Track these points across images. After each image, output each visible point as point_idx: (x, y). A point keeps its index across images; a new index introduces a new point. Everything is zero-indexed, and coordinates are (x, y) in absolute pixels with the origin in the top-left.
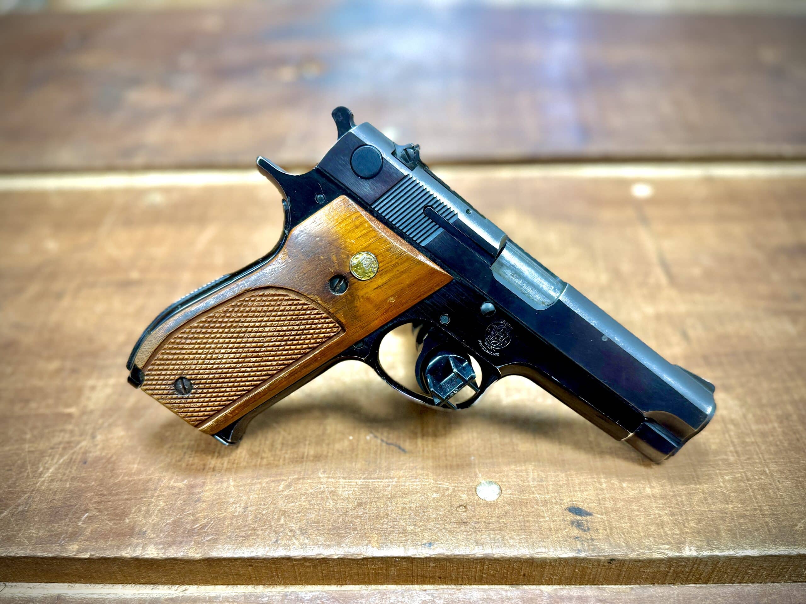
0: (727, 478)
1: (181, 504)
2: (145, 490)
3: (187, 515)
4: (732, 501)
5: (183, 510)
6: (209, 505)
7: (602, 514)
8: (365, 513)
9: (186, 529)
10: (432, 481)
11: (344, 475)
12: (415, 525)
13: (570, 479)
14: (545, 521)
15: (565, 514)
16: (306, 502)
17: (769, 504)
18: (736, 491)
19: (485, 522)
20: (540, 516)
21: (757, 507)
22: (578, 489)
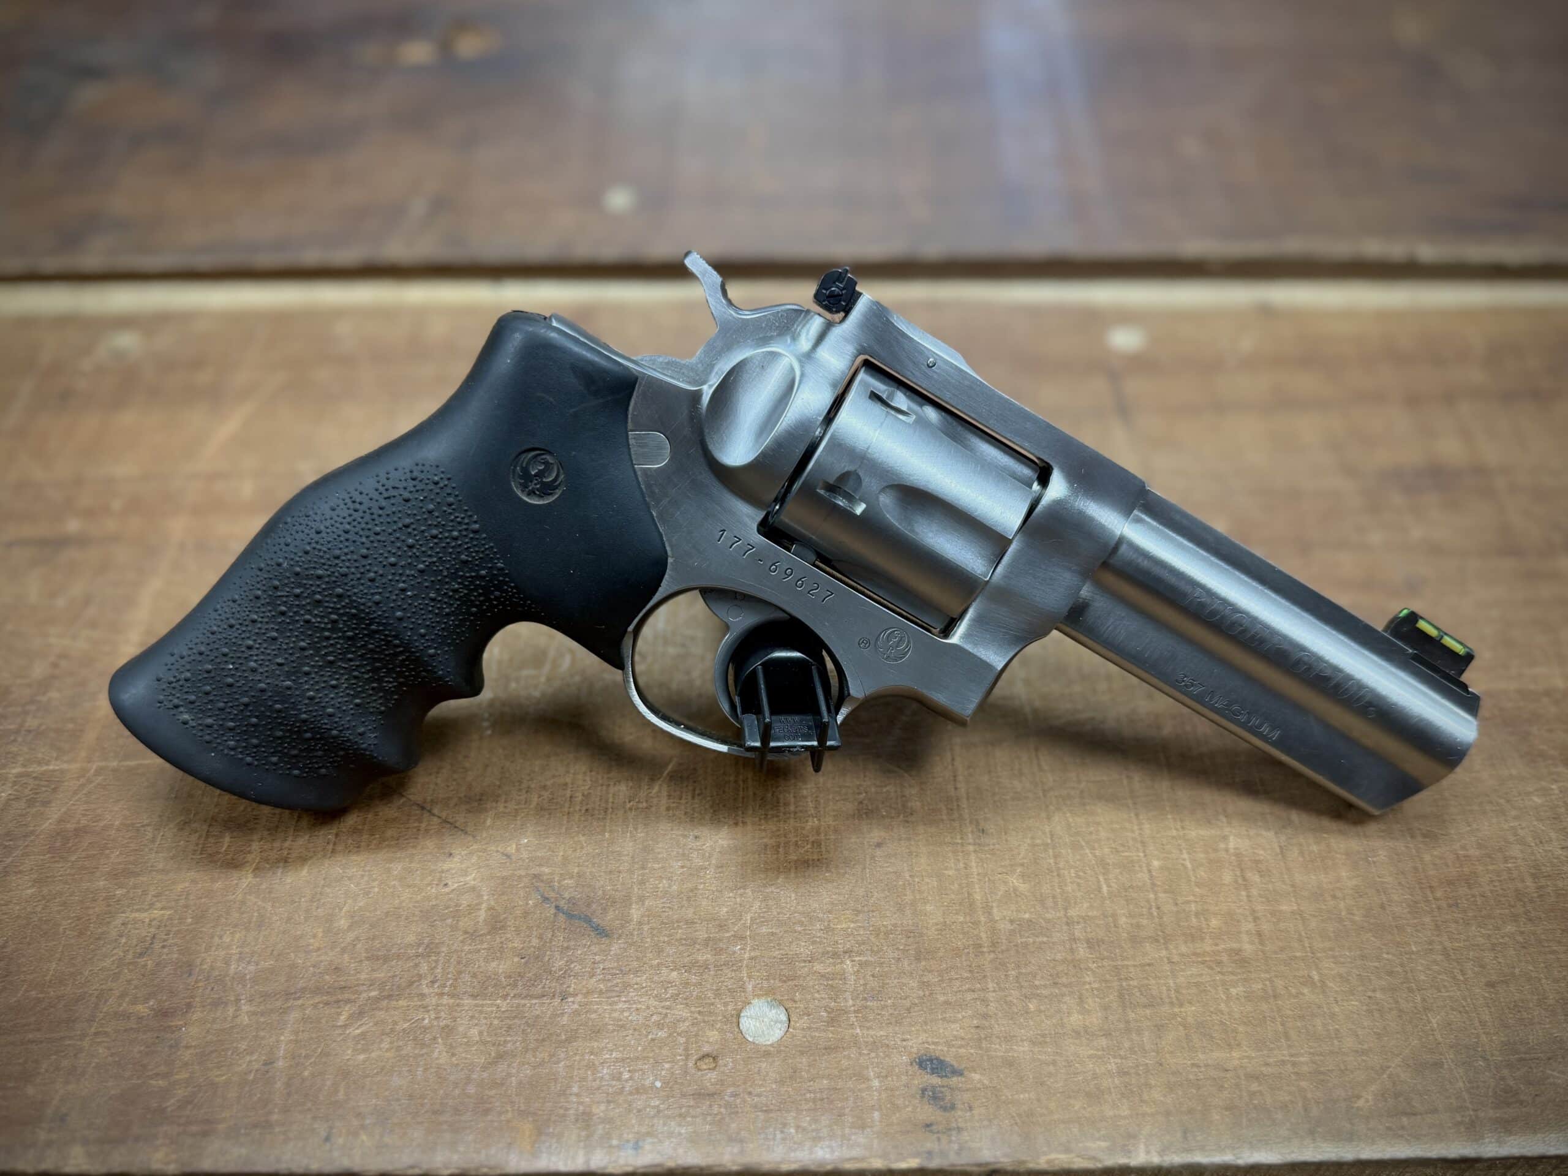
0: (1233, 991)
1: (140, 1052)
2: (70, 1022)
3: (152, 1078)
5: (144, 1066)
6: (197, 1055)
7: (983, 1071)
8: (508, 1075)
9: (148, 1108)
10: (652, 1001)
11: (474, 988)
12: (609, 1102)
13: (927, 993)
14: (869, 1088)
15: (910, 1073)
16: (393, 1051)
17: (1312, 1050)
18: (1250, 1021)
19: (750, 1093)
20: (861, 1077)
21: (1288, 1058)
22: (940, 1017)
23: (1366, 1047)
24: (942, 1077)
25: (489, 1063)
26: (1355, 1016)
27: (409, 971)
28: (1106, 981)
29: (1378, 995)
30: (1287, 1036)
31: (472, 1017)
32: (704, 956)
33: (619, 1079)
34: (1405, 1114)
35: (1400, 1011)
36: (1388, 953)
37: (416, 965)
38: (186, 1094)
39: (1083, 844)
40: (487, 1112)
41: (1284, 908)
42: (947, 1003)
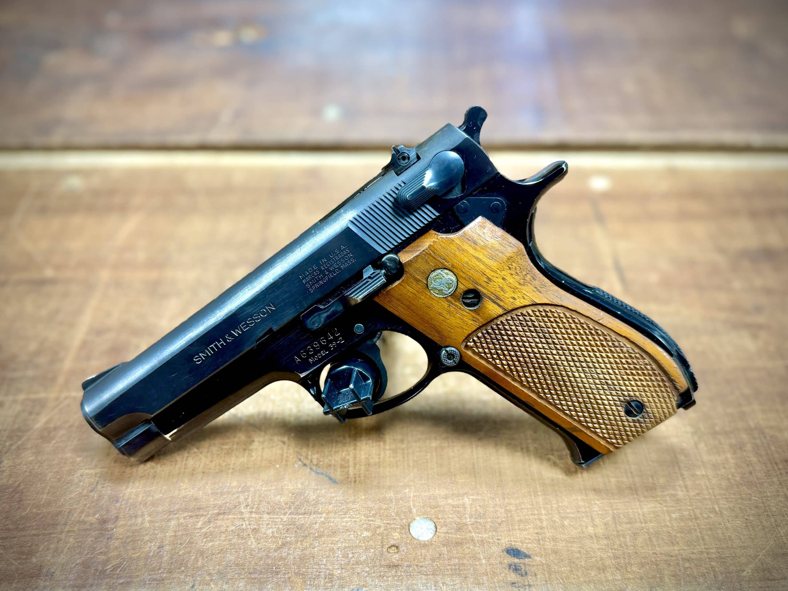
0: (673, 516)
1: (92, 541)
2: (54, 525)
3: (98, 554)
4: (678, 543)
5: (94, 548)
6: (122, 543)
7: (541, 556)
8: (288, 554)
9: (97, 570)
10: (363, 517)
11: (268, 509)
12: (342, 569)
13: (509, 515)
14: (481, 564)
15: (502, 556)
16: (227, 541)
17: (717, 546)
18: (683, 531)
19: (417, 566)
20: (476, 558)
21: (704, 550)
22: (517, 528)
23: (746, 544)
24: (519, 559)
25: (278, 548)
26: (739, 529)
27: (234, 500)
28: (605, 510)
29: (751, 518)
30: (703, 539)
32: (390, 495)
34: (769, 580)
35: (763, 526)
36: (755, 497)
37: (238, 497)
38: (117, 563)
40: (277, 573)
42: (520, 520)
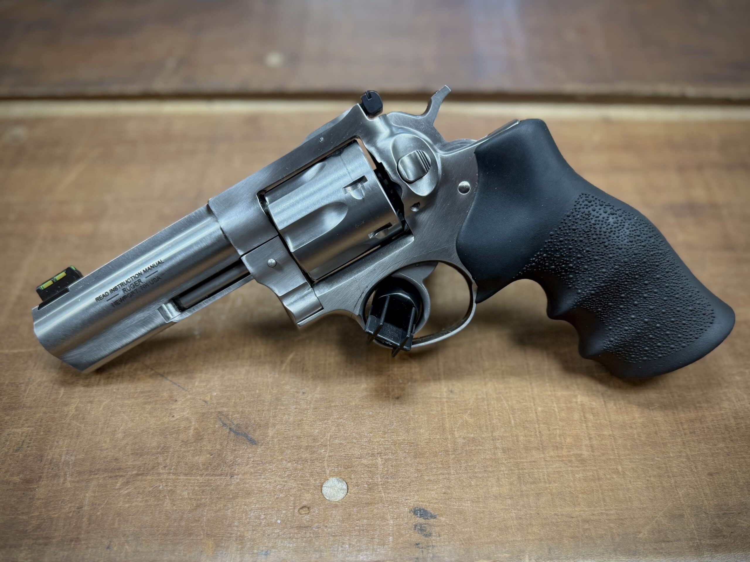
0: (577, 476)
1: (14, 501)
3: (20, 515)
4: (579, 504)
5: (16, 509)
6: (43, 503)
7: (446, 516)
8: (202, 516)
9: (17, 531)
10: (278, 478)
11: (186, 470)
12: (254, 530)
13: (419, 475)
14: (388, 524)
15: (409, 516)
16: (144, 502)
17: (617, 508)
18: (585, 492)
19: (326, 526)
20: (383, 518)
21: (604, 511)
22: (425, 488)
23: (645, 506)
24: (425, 519)
25: (193, 510)
26: (640, 490)
27: (152, 461)
28: (511, 470)
29: (652, 479)
30: (604, 500)
31: (185, 485)
32: (306, 455)
33: (259, 519)
34: (664, 541)
35: (663, 487)
36: (658, 457)
37: (157, 458)
38: (37, 523)
39: (503, 398)
40: (190, 535)
41: (605, 433)
42: (429, 480)
